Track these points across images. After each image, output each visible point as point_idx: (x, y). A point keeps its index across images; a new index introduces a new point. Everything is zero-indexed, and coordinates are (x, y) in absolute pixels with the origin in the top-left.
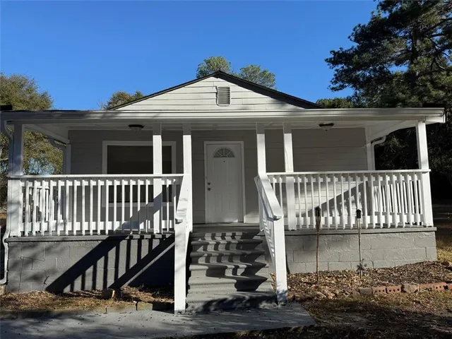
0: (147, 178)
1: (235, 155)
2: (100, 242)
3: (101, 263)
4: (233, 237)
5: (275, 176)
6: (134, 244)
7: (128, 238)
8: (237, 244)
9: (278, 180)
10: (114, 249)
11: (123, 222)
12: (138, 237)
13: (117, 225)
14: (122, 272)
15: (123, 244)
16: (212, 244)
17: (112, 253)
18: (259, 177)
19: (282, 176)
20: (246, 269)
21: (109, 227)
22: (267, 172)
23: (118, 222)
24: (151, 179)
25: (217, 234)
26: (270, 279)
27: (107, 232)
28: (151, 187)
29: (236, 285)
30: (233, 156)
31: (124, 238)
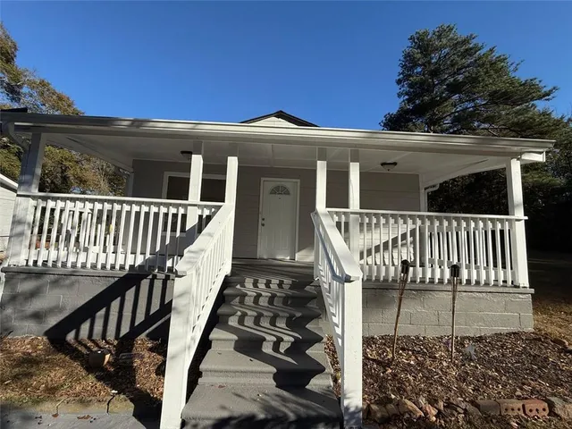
0: (180, 205)
1: (291, 192)
2: (116, 279)
3: (115, 304)
4: (280, 285)
5: (336, 213)
6: (158, 285)
7: (150, 277)
8: (284, 298)
9: (340, 218)
10: (133, 289)
11: (148, 256)
12: (163, 276)
13: (140, 260)
14: (140, 318)
15: (145, 284)
16: (251, 296)
17: (130, 294)
18: (317, 213)
19: (345, 213)
20: (292, 343)
21: (130, 261)
22: (327, 207)
23: (142, 256)
24: (185, 206)
25: (260, 280)
26: (329, 369)
27: (127, 267)
28: (184, 216)
29: (276, 377)
30: (289, 194)
31: (145, 277)
